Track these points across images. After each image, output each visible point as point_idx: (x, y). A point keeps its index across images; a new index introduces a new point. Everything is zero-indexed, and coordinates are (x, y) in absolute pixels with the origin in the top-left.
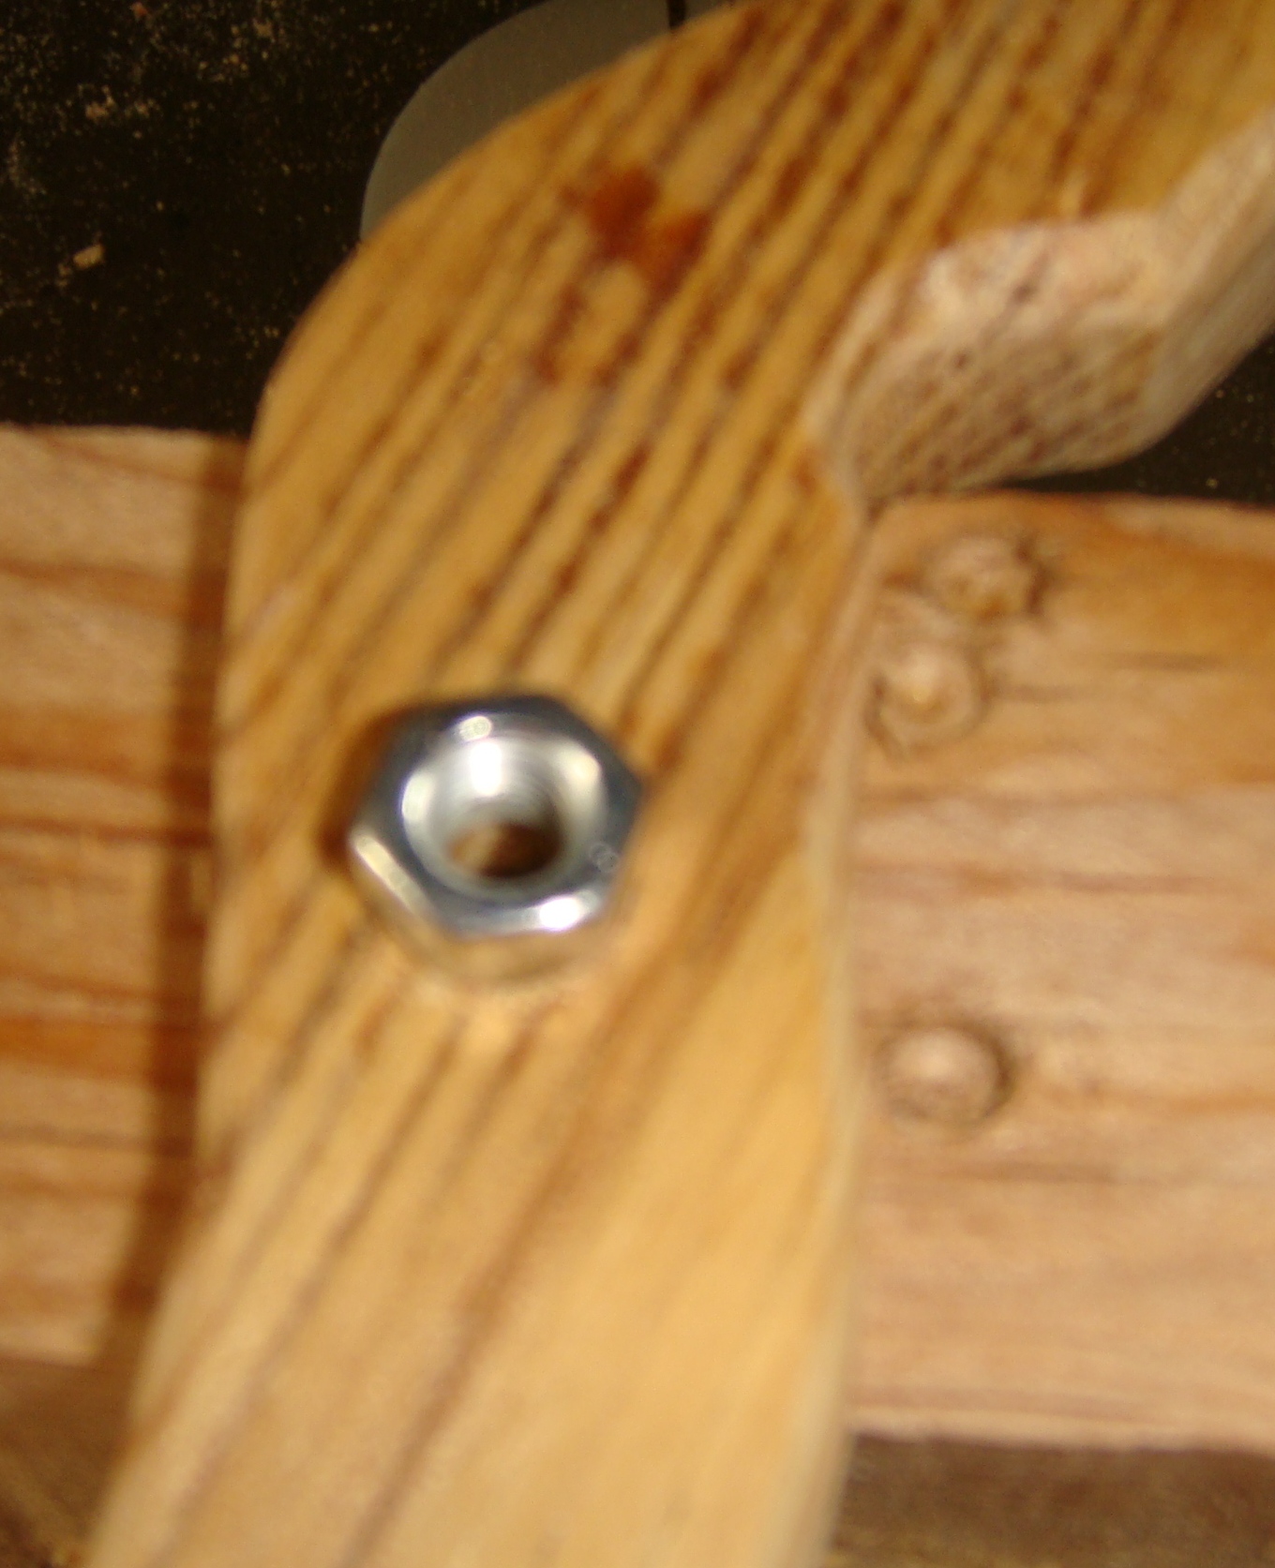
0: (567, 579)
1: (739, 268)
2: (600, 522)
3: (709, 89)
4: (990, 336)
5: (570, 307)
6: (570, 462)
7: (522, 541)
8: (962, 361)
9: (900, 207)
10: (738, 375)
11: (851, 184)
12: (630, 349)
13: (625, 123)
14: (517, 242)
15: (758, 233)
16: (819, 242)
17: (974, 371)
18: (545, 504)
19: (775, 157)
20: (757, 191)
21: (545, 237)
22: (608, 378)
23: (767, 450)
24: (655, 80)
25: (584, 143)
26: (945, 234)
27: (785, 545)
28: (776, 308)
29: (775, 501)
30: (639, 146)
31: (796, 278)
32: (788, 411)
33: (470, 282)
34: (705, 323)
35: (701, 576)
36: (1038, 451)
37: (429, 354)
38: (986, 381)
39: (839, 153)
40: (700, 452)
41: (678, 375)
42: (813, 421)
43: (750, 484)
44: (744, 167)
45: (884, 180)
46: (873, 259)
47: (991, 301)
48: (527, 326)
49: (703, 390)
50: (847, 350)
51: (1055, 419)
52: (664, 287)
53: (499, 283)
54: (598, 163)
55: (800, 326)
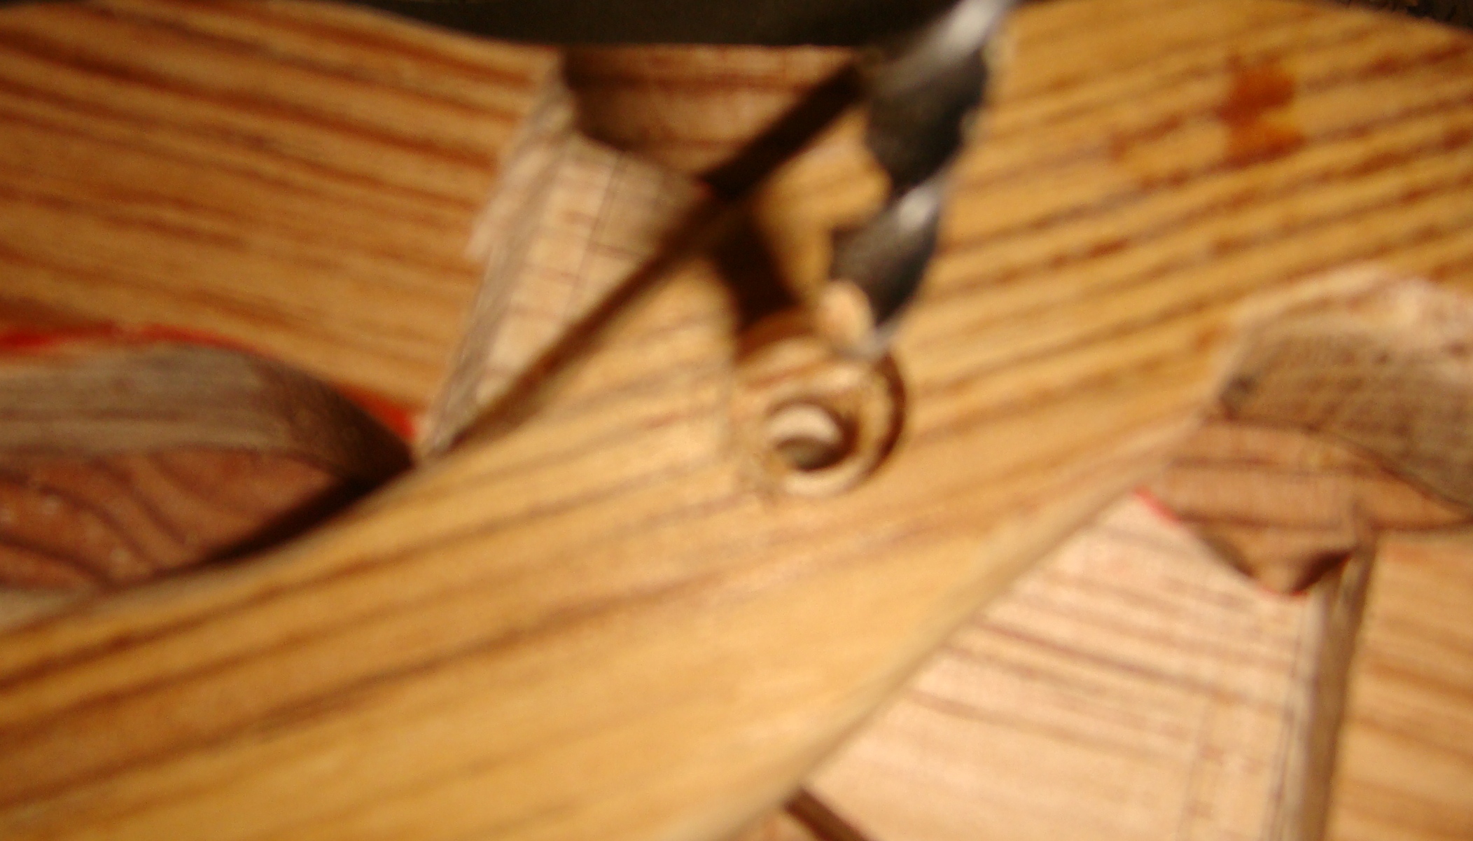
0: (1008, 277)
1: (1292, 188)
2: (1059, 263)
3: (1386, 68)
4: (1414, 360)
5: (1169, 125)
6: (1076, 214)
7: (1005, 234)
8: (1383, 359)
9: (1429, 235)
10: (1225, 249)
11: (1412, 196)
12: (1179, 180)
13: (1314, 46)
14: (1177, 63)
15: (1326, 177)
16: (1356, 214)
17: (1389, 371)
18: (1042, 224)
19: (1383, 141)
20: (1353, 152)
21: (1198, 73)
22: (1148, 186)
23: (1198, 306)
24: (1358, 36)
25: (1276, 38)
26: (1440, 274)
27: (1151, 368)
28: (1289, 230)
29: (1172, 339)
30: (1304, 67)
31: (1319, 223)
32: (1234, 295)
33: (1123, 63)
34: (1239, 203)
35: (1086, 342)
36: (1406, 455)
37: (1061, 85)
38: (1395, 384)
39: (1424, 172)
40: (1160, 272)
41: (1190, 219)
42: (1245, 313)
43: (1167, 317)
44: (1359, 131)
45: (1436, 211)
46: (1381, 251)
47: (1433, 338)
48: (1131, 116)
49: (1197, 240)
50: (1310, 290)
51: (1429, 445)
52: (1238, 161)
53: (1144, 78)
54: (1271, 58)
55: (1294, 252)
